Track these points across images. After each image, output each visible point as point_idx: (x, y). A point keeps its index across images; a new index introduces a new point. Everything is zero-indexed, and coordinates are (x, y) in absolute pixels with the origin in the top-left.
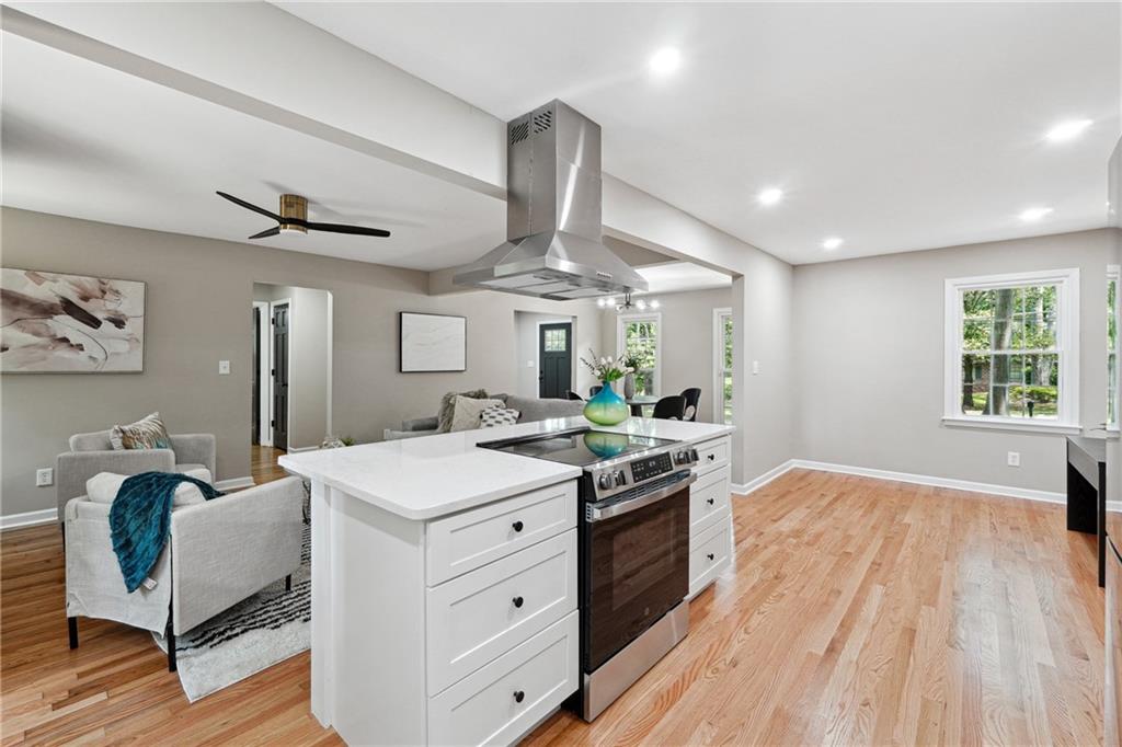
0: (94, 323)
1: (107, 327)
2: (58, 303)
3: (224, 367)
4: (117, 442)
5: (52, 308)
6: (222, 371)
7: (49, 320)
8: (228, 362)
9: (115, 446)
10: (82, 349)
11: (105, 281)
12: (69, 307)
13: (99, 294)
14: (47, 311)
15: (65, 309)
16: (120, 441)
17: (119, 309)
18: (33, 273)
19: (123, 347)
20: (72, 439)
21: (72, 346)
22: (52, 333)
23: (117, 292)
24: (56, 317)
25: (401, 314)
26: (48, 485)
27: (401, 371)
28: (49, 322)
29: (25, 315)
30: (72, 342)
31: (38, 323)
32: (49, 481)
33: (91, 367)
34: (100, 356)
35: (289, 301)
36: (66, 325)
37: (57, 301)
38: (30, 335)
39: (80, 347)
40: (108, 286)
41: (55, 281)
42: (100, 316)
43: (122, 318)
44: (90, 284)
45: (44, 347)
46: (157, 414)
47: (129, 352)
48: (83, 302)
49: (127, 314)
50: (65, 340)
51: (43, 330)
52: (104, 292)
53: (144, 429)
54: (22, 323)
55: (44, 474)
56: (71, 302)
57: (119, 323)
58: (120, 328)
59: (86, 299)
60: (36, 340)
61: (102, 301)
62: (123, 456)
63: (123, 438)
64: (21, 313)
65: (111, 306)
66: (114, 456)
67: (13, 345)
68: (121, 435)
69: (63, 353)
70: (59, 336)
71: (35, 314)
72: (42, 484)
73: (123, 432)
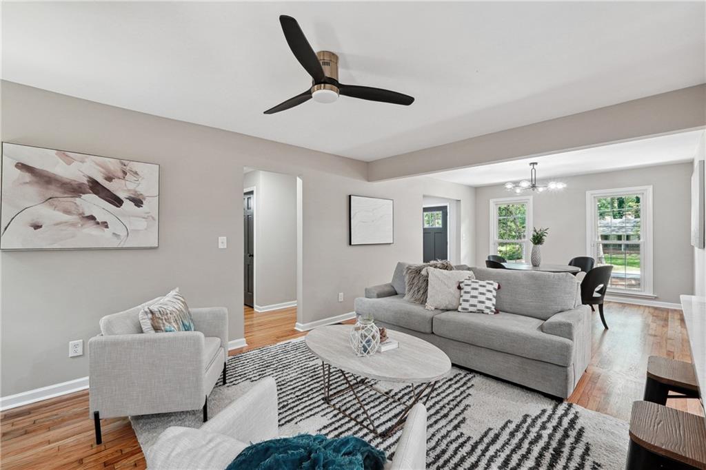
0: (117, 202)
1: (128, 206)
2: (86, 182)
3: (222, 242)
4: (146, 324)
5: (80, 187)
6: (221, 246)
7: (77, 199)
8: (225, 238)
9: (144, 328)
10: (107, 227)
11: (126, 162)
12: (95, 187)
13: (121, 174)
14: (75, 190)
15: (91, 188)
16: (149, 322)
17: (137, 189)
18: (62, 152)
19: (142, 224)
20: (103, 321)
21: (98, 223)
22: (81, 211)
23: (136, 173)
24: (84, 196)
25: (350, 196)
26: (80, 356)
27: (350, 244)
28: (78, 200)
29: (58, 194)
30: (98, 220)
31: (68, 201)
32: (80, 352)
33: (115, 243)
34: (123, 233)
35: (254, 188)
36: (92, 204)
37: (85, 180)
38: (61, 214)
39: (105, 225)
40: (128, 168)
41: (82, 162)
42: (122, 195)
43: (140, 197)
44: (114, 165)
45: (73, 225)
46: (177, 289)
47: (146, 229)
48: (107, 182)
49: (145, 194)
50: (92, 218)
51: (73, 209)
52: (125, 173)
53: (171, 308)
54: (55, 202)
55: (76, 346)
56: (97, 182)
57: (138, 202)
58: (139, 206)
59: (109, 179)
60: (66, 217)
61: (123, 182)
62: (154, 341)
63: (152, 319)
64: (53, 191)
65: (131, 186)
66: (146, 341)
67: (45, 223)
68: (150, 316)
69: (90, 230)
70: (87, 214)
71: (65, 193)
72: (75, 355)
73: (152, 312)
